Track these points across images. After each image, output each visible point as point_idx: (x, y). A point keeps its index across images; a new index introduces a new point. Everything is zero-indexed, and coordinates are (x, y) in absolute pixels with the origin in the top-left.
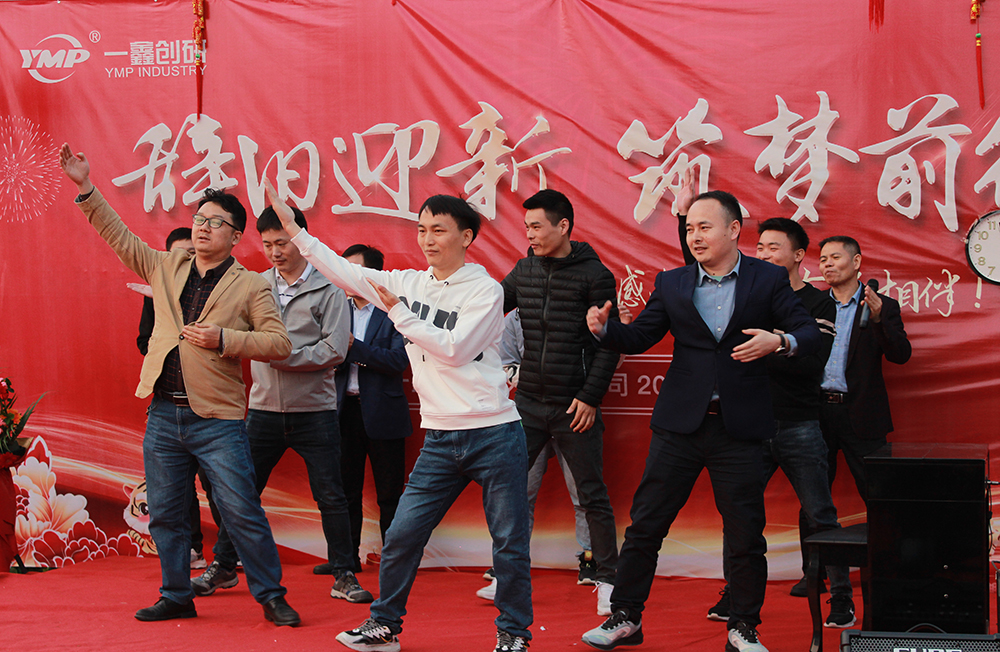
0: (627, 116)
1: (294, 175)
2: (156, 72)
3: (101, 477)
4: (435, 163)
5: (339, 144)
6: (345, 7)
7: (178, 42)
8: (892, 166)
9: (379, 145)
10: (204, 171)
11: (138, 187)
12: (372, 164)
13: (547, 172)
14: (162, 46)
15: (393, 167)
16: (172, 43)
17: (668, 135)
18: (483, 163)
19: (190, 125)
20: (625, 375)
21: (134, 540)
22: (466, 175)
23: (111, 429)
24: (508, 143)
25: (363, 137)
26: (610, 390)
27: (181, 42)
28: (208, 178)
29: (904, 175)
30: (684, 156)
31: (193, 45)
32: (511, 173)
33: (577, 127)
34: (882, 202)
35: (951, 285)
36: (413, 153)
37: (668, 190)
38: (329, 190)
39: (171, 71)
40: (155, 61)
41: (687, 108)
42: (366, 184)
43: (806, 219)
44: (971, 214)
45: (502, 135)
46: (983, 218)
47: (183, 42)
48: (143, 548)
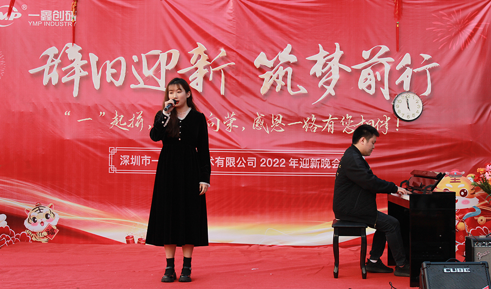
0: (258, 50)
1: (114, 71)
2: (53, 24)
3: (14, 205)
4: (177, 68)
5: (135, 58)
7: (63, 11)
8: (364, 74)
9: (153, 59)
10: (73, 68)
11: (41, 74)
12: (149, 67)
13: (225, 73)
14: (56, 13)
15: (159, 69)
16: (61, 12)
17: (275, 58)
18: (198, 68)
19: (67, 48)
20: (255, 158)
21: (28, 235)
22: (191, 73)
23: (20, 183)
24: (209, 60)
25: (146, 56)
26: (249, 165)
28: (74, 71)
29: (369, 77)
30: (281, 68)
31: (71, 13)
32: (210, 73)
33: (238, 53)
34: (360, 88)
35: (387, 122)
36: (167, 63)
37: (275, 81)
38: (129, 78)
39: (60, 24)
40: (52, 19)
41: (283, 48)
42: (146, 76)
43: (330, 94)
44: (395, 93)
45: (206, 57)
46: (399, 94)
47: (66, 11)
48: (32, 239)
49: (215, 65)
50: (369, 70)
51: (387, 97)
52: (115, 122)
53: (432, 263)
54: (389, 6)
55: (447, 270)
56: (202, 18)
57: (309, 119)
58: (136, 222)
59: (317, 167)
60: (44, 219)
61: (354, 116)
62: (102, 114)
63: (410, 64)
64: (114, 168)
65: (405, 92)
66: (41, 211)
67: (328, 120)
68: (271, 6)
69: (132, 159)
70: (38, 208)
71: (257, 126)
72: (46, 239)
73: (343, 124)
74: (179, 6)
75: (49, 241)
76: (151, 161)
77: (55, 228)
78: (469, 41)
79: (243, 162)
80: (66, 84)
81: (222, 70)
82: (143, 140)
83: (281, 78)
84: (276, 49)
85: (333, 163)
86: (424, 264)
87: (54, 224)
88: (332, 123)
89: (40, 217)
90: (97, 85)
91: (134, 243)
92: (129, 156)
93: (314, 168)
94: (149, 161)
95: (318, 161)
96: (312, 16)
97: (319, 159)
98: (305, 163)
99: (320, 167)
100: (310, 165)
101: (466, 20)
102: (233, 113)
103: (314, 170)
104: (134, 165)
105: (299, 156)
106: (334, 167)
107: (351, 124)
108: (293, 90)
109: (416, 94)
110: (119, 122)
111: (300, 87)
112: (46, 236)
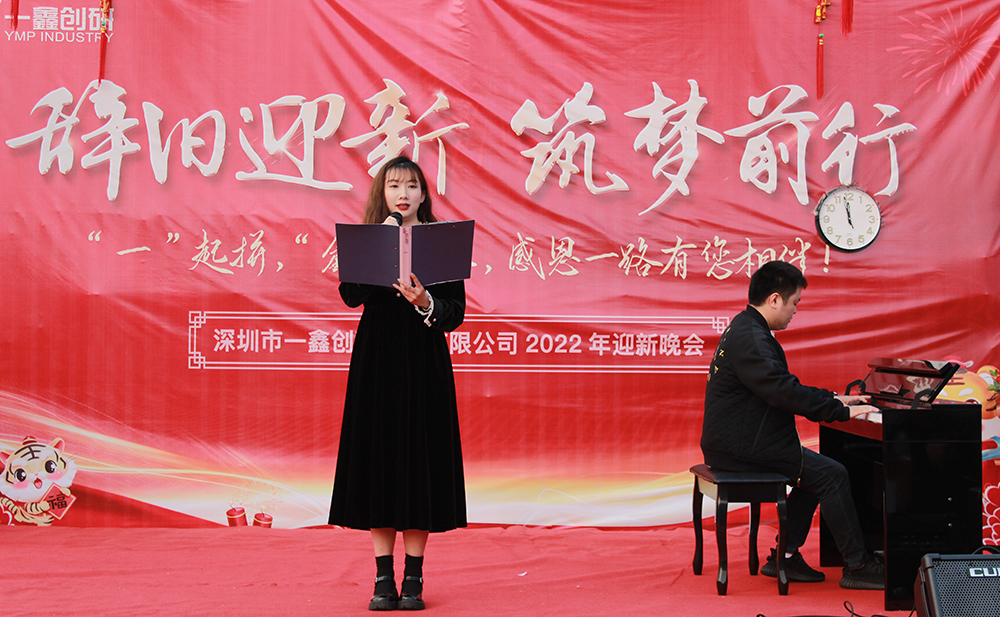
0: (519, 95)
1: (199, 142)
2: (60, 37)
4: (339, 135)
5: (246, 114)
7: (84, 9)
8: (753, 146)
9: (286, 116)
10: (106, 135)
11: (34, 148)
12: (278, 133)
13: (446, 145)
14: (68, 12)
15: (299, 136)
16: (78, 10)
17: (557, 114)
18: (386, 136)
19: (93, 91)
20: (515, 334)
21: (6, 509)
22: (370, 146)
24: (411, 118)
25: (270, 108)
26: (501, 349)
27: (87, 10)
28: (110, 142)
29: (763, 155)
30: (571, 134)
31: (100, 13)
32: (412, 146)
33: (475, 104)
34: (744, 178)
35: (803, 252)
36: (319, 122)
37: (556, 164)
38: (234, 158)
39: (76, 37)
40: (59, 26)
41: (574, 90)
42: (271, 152)
43: (678, 193)
44: (820, 189)
45: (405, 110)
46: (830, 193)
47: (90, 9)
48: (16, 517)
49: (424, 128)
50: (763, 138)
51: (804, 199)
52: (203, 255)
53: (944, 557)
55: (976, 572)
56: (395, 24)
57: (632, 246)
58: (250, 478)
59: (651, 353)
60: (42, 475)
61: (731, 241)
62: (174, 238)
63: (852, 125)
64: (200, 357)
65: (841, 187)
66: (36, 454)
67: (674, 250)
69: (241, 336)
71: (518, 262)
72: (46, 518)
75: (55, 523)
76: (282, 341)
77: (67, 492)
78: (981, 77)
79: (487, 342)
80: (90, 171)
81: (440, 141)
82: (266, 296)
83: (569, 157)
84: (559, 93)
85: (687, 344)
86: (927, 559)
87: (64, 483)
88: (682, 256)
89: (34, 469)
90: (161, 175)
91: (246, 523)
92: (233, 331)
93: (645, 354)
94: (279, 342)
95: (652, 339)
96: (637, 21)
97: (655, 335)
98: (624, 344)
99: (657, 353)
100: (635, 348)
101: (974, 29)
103: (645, 359)
104: (245, 350)
105: (612, 329)
106: (687, 353)
107: (724, 259)
108: (597, 182)
109: (867, 193)
110: (211, 255)
111: (613, 176)
112: (47, 512)
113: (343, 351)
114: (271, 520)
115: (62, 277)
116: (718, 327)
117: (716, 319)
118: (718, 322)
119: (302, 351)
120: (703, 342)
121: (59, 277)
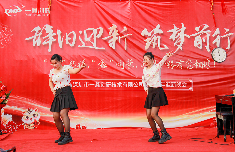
0: (143, 27)
1: (70, 39)
3: (16, 110)
4: (102, 37)
5: (81, 32)
6: (83, 3)
8: (197, 39)
9: (90, 32)
10: (48, 37)
11: (32, 41)
12: (88, 36)
13: (127, 39)
14: (40, 9)
15: (93, 37)
16: (42, 9)
17: (152, 31)
18: (113, 37)
19: (45, 27)
21: (24, 125)
22: (109, 39)
23: (21, 98)
24: (118, 33)
25: (86, 31)
26: (140, 86)
28: (49, 39)
29: (199, 40)
30: (155, 36)
31: (47, 9)
32: (119, 39)
33: (133, 29)
34: (195, 46)
35: (209, 63)
36: (97, 34)
37: (152, 43)
38: (78, 42)
39: (42, 15)
41: (156, 26)
42: (86, 41)
43: (180, 49)
44: (212, 48)
45: (117, 31)
46: (215, 49)
47: (45, 9)
48: (26, 127)
49: (122, 35)
50: (199, 37)
51: (209, 50)
54: (208, 5)
56: (115, 11)
57: (170, 62)
58: (81, 117)
59: (174, 87)
60: (33, 117)
61: (192, 60)
62: (64, 61)
63: (219, 33)
65: (217, 47)
66: (31, 112)
67: (179, 62)
68: (149, 5)
69: (79, 84)
70: (29, 111)
71: (143, 66)
72: (33, 128)
73: (187, 64)
74: (103, 6)
75: (35, 129)
76: (89, 85)
77: (38, 121)
79: (137, 84)
80: (45, 45)
81: (125, 38)
82: (85, 74)
83: (155, 41)
84: (152, 27)
85: (183, 84)
87: (38, 119)
88: (181, 64)
89: (30, 116)
90: (61, 46)
91: (80, 128)
92: (77, 83)
93: (173, 87)
94: (88, 85)
95: (175, 83)
96: (170, 10)
97: (176, 82)
98: (168, 85)
99: (176, 86)
100: (171, 85)
102: (131, 59)
103: (173, 88)
104: (80, 87)
105: (165, 81)
106: (183, 86)
107: (191, 64)
108: (161, 47)
109: (223, 49)
110: (72, 65)
111: (165, 46)
112: (33, 126)
113: (103, 87)
114: (86, 127)
115: (38, 70)
116: (190, 80)
117: (189, 79)
118: (190, 79)
119: (93, 87)
120: (186, 84)
121: (37, 70)
